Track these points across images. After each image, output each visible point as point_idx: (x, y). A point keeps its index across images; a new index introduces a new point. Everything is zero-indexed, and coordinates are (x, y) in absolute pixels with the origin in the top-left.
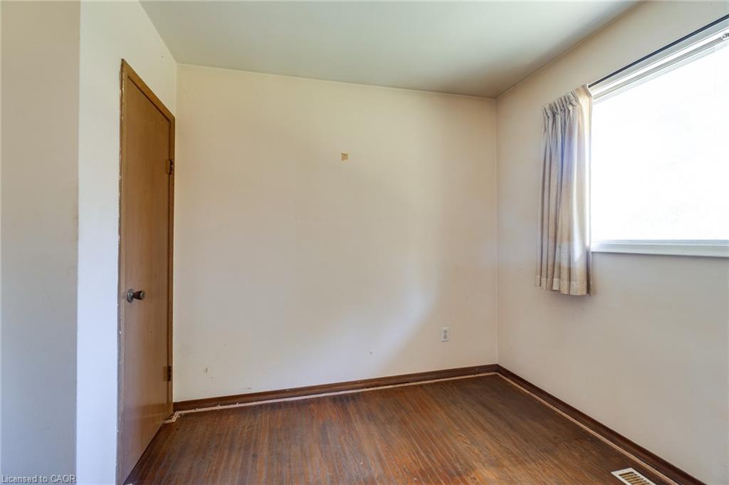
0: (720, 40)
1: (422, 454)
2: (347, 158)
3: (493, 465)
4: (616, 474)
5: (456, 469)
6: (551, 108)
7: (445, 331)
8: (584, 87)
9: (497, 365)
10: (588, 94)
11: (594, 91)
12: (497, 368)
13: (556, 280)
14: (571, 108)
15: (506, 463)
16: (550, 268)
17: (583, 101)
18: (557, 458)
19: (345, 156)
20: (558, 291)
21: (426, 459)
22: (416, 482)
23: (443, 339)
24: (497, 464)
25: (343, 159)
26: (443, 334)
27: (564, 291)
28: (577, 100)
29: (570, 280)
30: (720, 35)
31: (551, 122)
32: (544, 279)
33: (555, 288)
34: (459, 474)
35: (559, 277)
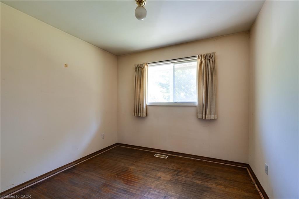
0: (171, 63)
1: (113, 171)
2: (67, 66)
3: (132, 165)
4: (155, 156)
5: (125, 170)
6: (138, 66)
7: (103, 135)
8: (146, 63)
9: (117, 143)
10: (147, 66)
11: (148, 65)
12: (117, 144)
13: (139, 113)
14: (143, 68)
15: (135, 163)
16: (137, 110)
17: (146, 67)
18: (143, 158)
19: (66, 66)
20: (140, 116)
21: (116, 172)
22: (117, 177)
23: (102, 138)
24: (133, 165)
25: (65, 67)
26: (102, 136)
27: (142, 116)
28: (145, 66)
29: (143, 113)
30: (171, 62)
31: (137, 70)
32: (136, 113)
33: (139, 115)
34: (126, 170)
35: (140, 112)
